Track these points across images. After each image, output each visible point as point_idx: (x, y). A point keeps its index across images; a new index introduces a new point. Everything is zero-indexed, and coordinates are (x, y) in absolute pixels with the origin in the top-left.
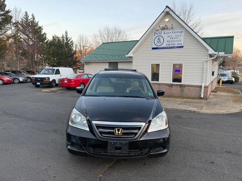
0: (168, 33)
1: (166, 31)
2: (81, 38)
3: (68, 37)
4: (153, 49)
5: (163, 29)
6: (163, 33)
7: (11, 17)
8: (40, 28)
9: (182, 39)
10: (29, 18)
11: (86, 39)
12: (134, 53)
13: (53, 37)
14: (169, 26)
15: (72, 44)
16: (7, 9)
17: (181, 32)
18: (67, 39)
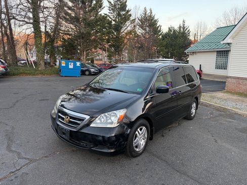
2: (199, 26)
3: (185, 26)
7: (130, 15)
8: (156, 21)
10: (147, 13)
11: (204, 26)
12: (233, 38)
13: (169, 28)
15: (189, 33)
16: (127, 9)
18: (184, 28)
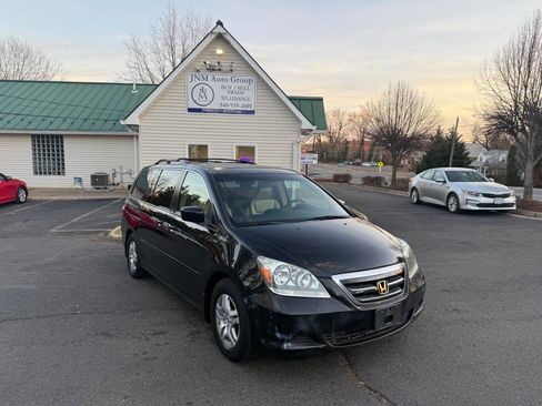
0: (222, 80)
1: (218, 75)
4: (190, 110)
5: (211, 69)
6: (210, 77)
9: (251, 96)
12: (140, 117)
14: (225, 65)
17: (250, 81)
